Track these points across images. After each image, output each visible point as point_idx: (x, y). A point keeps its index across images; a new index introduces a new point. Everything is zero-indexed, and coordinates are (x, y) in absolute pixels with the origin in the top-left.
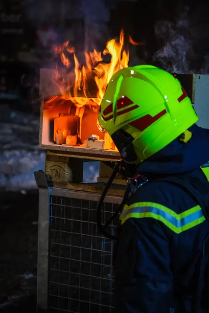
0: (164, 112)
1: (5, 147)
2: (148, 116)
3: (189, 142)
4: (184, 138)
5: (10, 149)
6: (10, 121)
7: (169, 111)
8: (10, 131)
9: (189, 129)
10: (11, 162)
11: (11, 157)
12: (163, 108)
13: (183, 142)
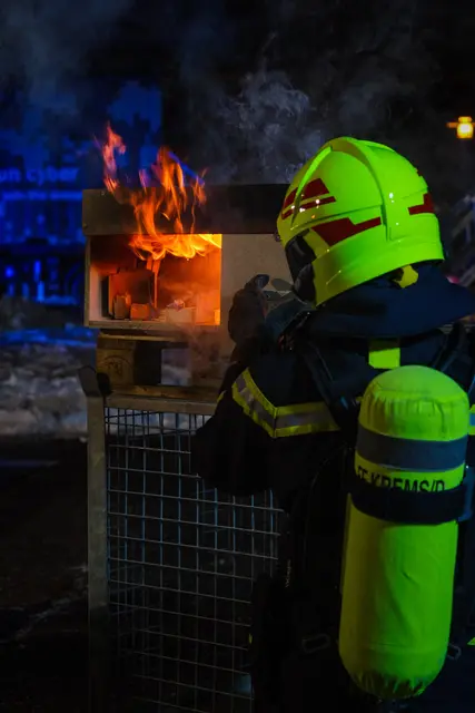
0: (375, 222)
1: (56, 372)
2: (347, 222)
3: (408, 287)
4: (400, 278)
5: (62, 376)
6: (68, 336)
7: (385, 223)
8: (63, 349)
9: (415, 266)
10: (62, 393)
11: (62, 385)
12: (377, 213)
13: (398, 287)
